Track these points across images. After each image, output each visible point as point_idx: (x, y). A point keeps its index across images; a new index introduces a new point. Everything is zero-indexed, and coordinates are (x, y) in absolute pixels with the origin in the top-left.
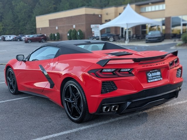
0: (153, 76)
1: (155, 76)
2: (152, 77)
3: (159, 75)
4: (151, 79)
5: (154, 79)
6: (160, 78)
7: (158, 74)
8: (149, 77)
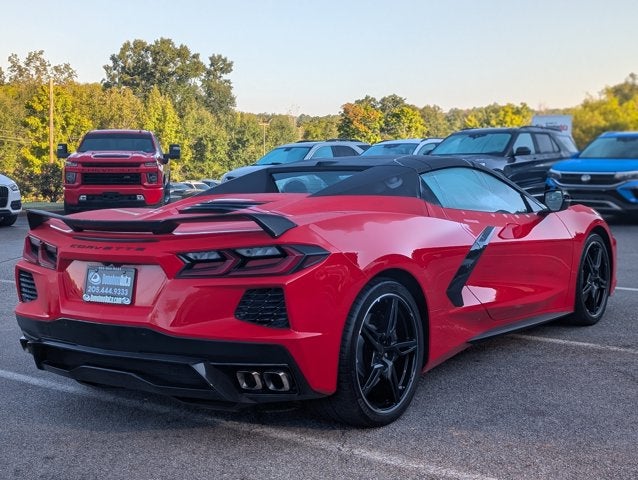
1: (110, 286)
2: (101, 286)
4: (95, 294)
5: (104, 295)
6: (123, 296)
7: (121, 284)
8: (92, 285)
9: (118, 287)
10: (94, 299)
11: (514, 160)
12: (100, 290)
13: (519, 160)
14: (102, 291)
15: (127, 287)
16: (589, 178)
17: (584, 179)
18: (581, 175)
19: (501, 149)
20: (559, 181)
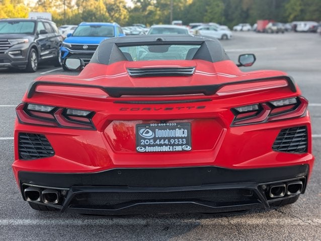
0: (160, 139)
1: (165, 139)
2: (155, 139)
3: (182, 138)
4: (150, 146)
5: (161, 145)
6: (182, 145)
7: (177, 135)
8: (145, 139)
9: (174, 138)
10: (148, 149)
11: (38, 37)
12: (155, 141)
13: (41, 37)
14: (158, 142)
15: (184, 138)
16: (87, 47)
17: (84, 47)
18: (83, 45)
19: (31, 30)
20: (70, 48)
